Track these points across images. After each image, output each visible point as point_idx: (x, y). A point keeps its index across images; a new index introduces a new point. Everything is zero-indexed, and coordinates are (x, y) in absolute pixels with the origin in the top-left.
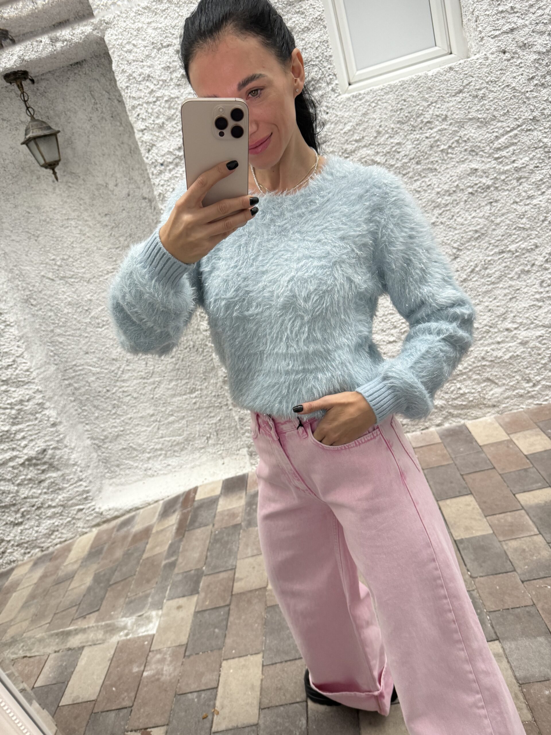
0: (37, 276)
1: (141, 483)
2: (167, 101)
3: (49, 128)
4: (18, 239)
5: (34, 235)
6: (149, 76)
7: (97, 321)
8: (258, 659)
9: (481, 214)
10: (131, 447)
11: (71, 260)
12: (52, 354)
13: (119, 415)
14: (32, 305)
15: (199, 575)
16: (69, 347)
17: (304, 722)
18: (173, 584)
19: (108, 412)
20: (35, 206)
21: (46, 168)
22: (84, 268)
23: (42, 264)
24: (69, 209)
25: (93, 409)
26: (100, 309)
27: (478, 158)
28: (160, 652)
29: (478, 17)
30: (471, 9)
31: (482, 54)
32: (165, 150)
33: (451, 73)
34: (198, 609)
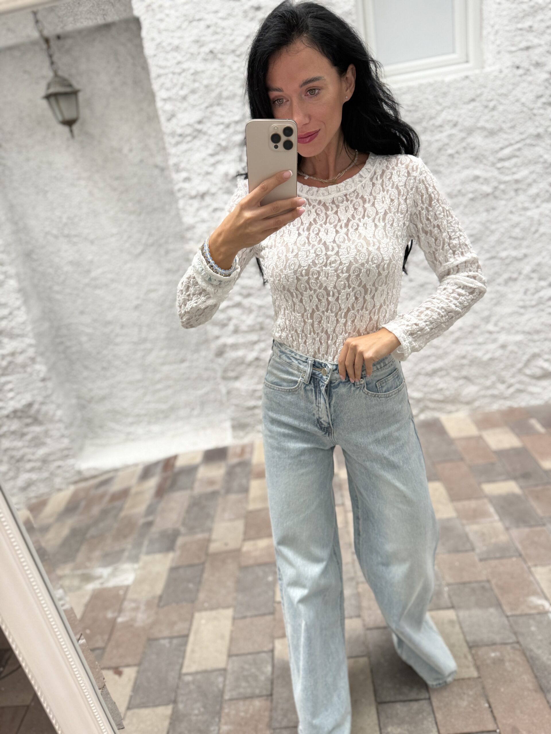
0: (41, 231)
1: (121, 446)
2: (192, 74)
4: (26, 192)
6: (177, 47)
8: (229, 613)
9: (478, 220)
11: (77, 219)
14: (33, 260)
20: (47, 162)
21: (63, 124)
22: (89, 228)
23: (47, 220)
25: (82, 369)
27: (482, 166)
28: (134, 601)
29: (497, 32)
30: (492, 22)
31: (497, 67)
32: (185, 122)
33: (467, 82)
34: (174, 565)
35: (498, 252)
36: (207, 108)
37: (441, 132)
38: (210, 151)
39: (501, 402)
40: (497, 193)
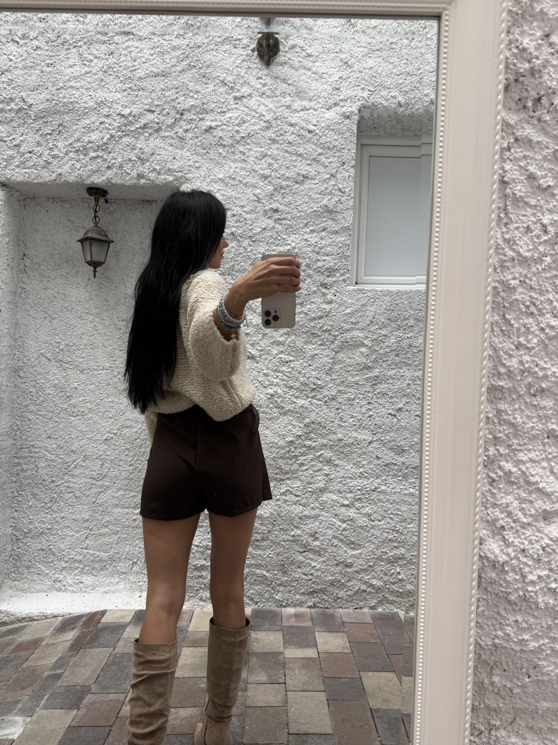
0: (36, 352)
1: (44, 594)
3: (106, 237)
4: (35, 315)
5: (50, 316)
7: (73, 409)
10: (50, 549)
11: (75, 348)
12: (16, 428)
13: (53, 510)
14: (19, 376)
15: (84, 692)
16: (35, 427)
18: (52, 695)
19: (43, 504)
20: (63, 294)
21: (90, 265)
22: (83, 358)
23: (46, 343)
24: (92, 306)
25: (30, 497)
26: (80, 399)
34: (74, 723)
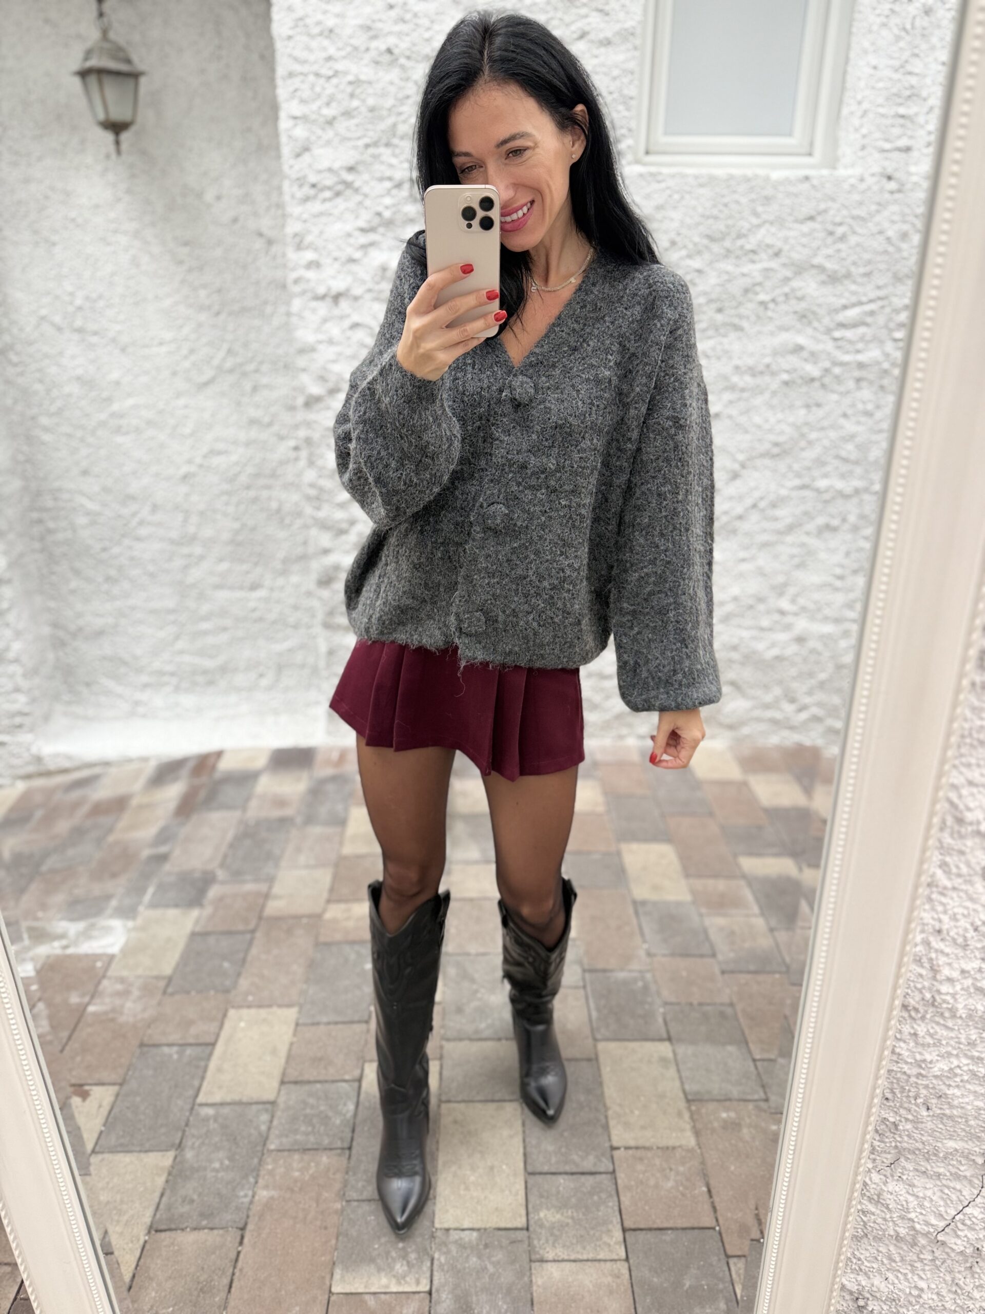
0: (32, 314)
1: (120, 724)
2: (350, 83)
3: (128, 61)
6: (331, 31)
7: (119, 422)
8: (290, 1014)
9: (791, 419)
11: (102, 303)
15: (208, 879)
16: (57, 455)
17: (351, 1107)
18: (161, 887)
19: (95, 586)
20: (61, 190)
21: (105, 128)
22: (121, 323)
23: (47, 295)
24: (123, 214)
25: (70, 575)
27: (809, 331)
28: (122, 980)
29: (865, 113)
30: (859, 97)
31: (857, 171)
32: (325, 164)
33: (806, 186)
34: (198, 929)
35: (813, 480)
36: (367, 146)
37: (753, 262)
38: (361, 223)
39: (786, 733)
40: (827, 380)
